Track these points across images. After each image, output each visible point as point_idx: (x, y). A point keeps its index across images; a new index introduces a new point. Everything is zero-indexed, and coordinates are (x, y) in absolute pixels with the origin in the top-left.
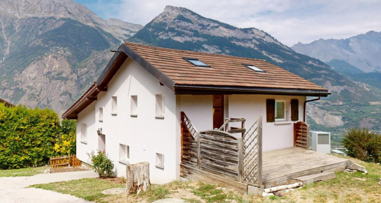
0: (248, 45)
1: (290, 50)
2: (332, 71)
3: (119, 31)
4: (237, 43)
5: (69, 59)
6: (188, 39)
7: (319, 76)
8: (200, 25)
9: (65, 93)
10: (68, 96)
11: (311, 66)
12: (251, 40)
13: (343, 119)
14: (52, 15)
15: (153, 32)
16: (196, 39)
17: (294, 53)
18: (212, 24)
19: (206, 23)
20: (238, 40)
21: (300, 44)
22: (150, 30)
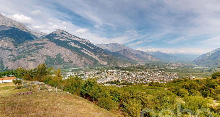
0: (84, 43)
1: (95, 46)
2: (105, 51)
3: (38, 35)
4: (80, 43)
5: (13, 42)
6: (65, 40)
7: (102, 52)
8: (69, 36)
9: (11, 55)
10: (13, 56)
11: (100, 50)
12: (84, 42)
13: (107, 63)
14: (4, 24)
15: (52, 36)
16: (67, 40)
17: (96, 46)
18: (73, 36)
19: (71, 36)
20: (81, 42)
21: (97, 44)
22: (51, 36)
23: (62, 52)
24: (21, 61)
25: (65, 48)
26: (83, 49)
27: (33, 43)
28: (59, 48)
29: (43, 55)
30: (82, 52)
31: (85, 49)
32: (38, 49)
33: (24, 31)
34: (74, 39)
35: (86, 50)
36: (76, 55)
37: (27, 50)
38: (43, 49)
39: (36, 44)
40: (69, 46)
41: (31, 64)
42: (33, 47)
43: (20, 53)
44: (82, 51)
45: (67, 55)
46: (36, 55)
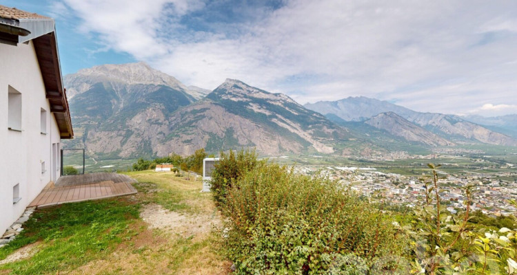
0: (278, 103)
1: (302, 107)
2: (328, 120)
3: (197, 93)
4: (270, 102)
5: (163, 111)
6: (240, 99)
7: (320, 123)
8: (248, 91)
9: (161, 133)
10: (162, 135)
11: (315, 117)
12: (279, 100)
13: (334, 149)
14: (152, 82)
15: (218, 95)
16: (245, 99)
17: (305, 109)
18: (255, 91)
19: (251, 90)
20: (272, 101)
21: (308, 104)
22: (216, 93)
23: (235, 124)
24: (173, 143)
25: (241, 115)
26: (276, 117)
27: (189, 110)
28: (230, 117)
29: (204, 132)
30: (274, 123)
31: (280, 116)
32: (196, 121)
33: (176, 91)
34: (256, 96)
35: (282, 118)
36: (262, 130)
37: (181, 124)
38: (204, 119)
39: (194, 112)
40: (247, 112)
41: (187, 147)
42: (189, 117)
43: (172, 129)
44: (274, 120)
45: (244, 130)
46: (194, 131)
